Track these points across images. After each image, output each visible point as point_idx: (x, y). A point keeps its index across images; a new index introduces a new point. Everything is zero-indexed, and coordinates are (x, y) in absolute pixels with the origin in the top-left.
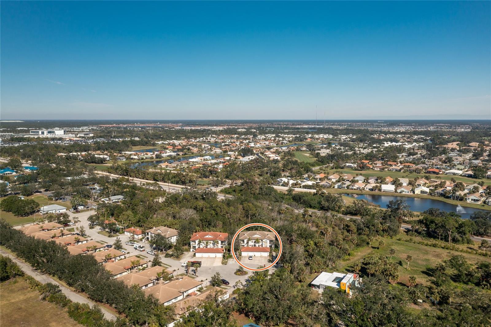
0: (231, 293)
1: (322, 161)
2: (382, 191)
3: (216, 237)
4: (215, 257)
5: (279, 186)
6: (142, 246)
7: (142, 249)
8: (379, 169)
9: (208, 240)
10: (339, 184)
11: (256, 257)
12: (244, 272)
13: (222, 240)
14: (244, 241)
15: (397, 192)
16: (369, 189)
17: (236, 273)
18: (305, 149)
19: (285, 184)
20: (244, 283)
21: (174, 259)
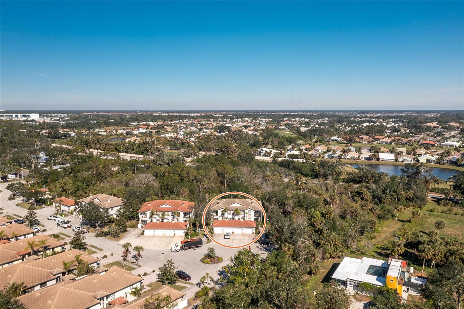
0: (193, 295)
1: (304, 136)
2: (381, 160)
3: (177, 206)
4: (173, 235)
5: (260, 156)
6: (66, 221)
7: (66, 225)
8: (367, 142)
9: (164, 212)
10: (329, 153)
11: (235, 235)
12: (216, 259)
13: (186, 211)
14: (217, 212)
15: (399, 162)
16: (365, 159)
17: (203, 261)
18: (284, 128)
19: (267, 154)
20: (216, 277)
21: (110, 239)
